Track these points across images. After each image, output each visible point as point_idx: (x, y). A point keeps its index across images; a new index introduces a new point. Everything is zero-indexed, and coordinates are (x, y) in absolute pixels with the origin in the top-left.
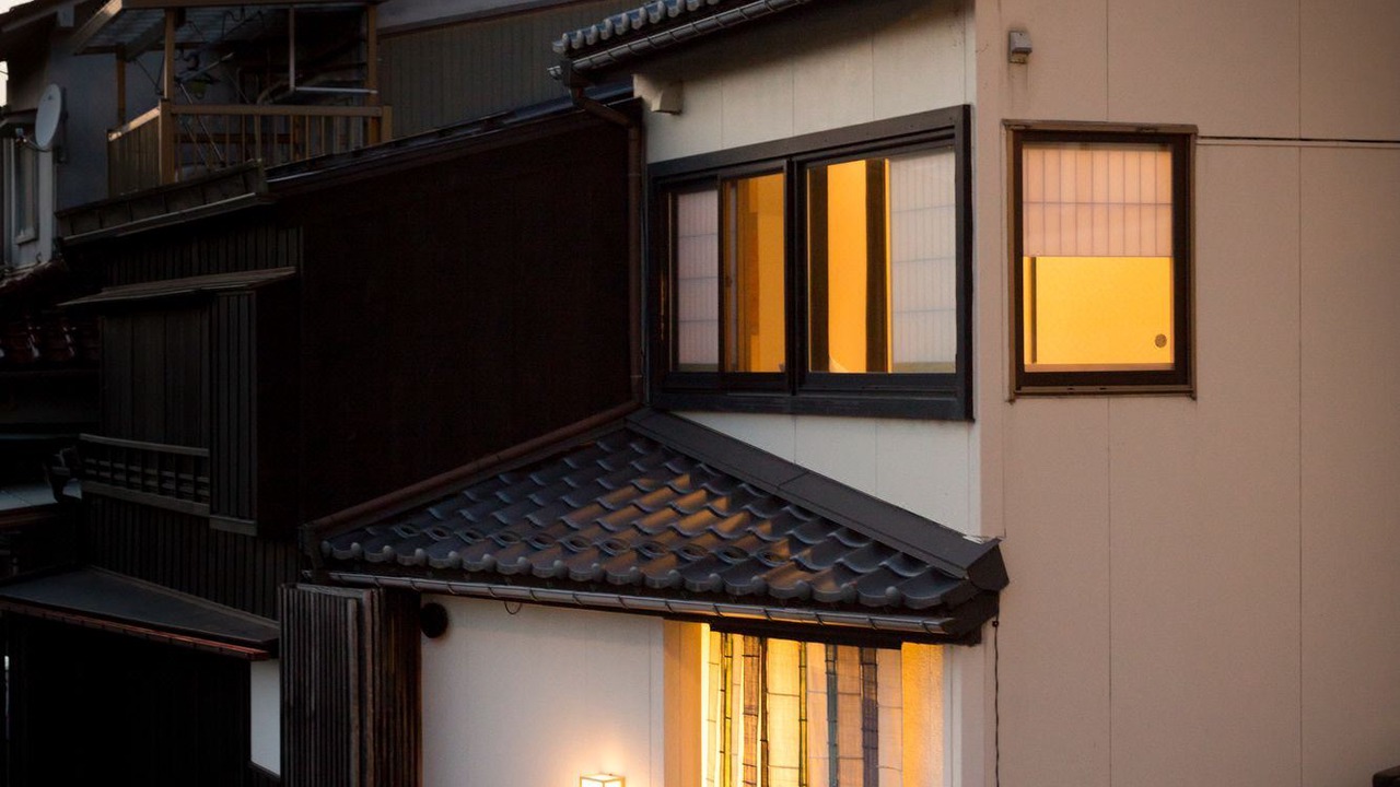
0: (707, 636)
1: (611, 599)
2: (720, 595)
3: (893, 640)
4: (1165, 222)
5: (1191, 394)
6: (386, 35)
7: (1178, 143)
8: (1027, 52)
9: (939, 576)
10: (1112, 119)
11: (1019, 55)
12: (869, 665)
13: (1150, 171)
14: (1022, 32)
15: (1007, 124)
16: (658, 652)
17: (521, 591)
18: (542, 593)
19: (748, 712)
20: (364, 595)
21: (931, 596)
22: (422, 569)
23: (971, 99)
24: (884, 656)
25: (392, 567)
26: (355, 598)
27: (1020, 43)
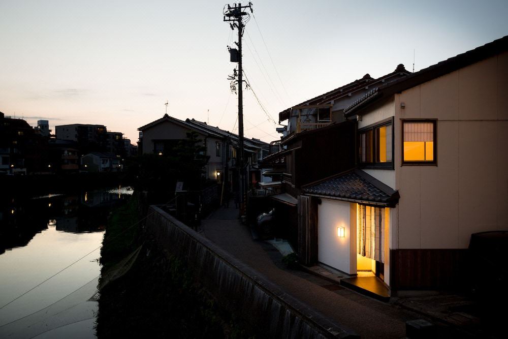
0: (358, 205)
1: (340, 198)
2: (361, 199)
3: (384, 207)
4: (432, 135)
5: (437, 166)
6: (333, 112)
7: (434, 122)
8: (404, 107)
9: (388, 196)
10: (421, 118)
11: (403, 107)
12: (380, 211)
13: (429, 127)
14: (404, 103)
15: (400, 119)
16: (349, 208)
17: (329, 197)
18: (332, 197)
19: (363, 218)
20: (308, 197)
21: (385, 199)
22: (316, 193)
23: (394, 115)
24: (382, 209)
25: (312, 193)
26: (307, 197)
27: (403, 105)
